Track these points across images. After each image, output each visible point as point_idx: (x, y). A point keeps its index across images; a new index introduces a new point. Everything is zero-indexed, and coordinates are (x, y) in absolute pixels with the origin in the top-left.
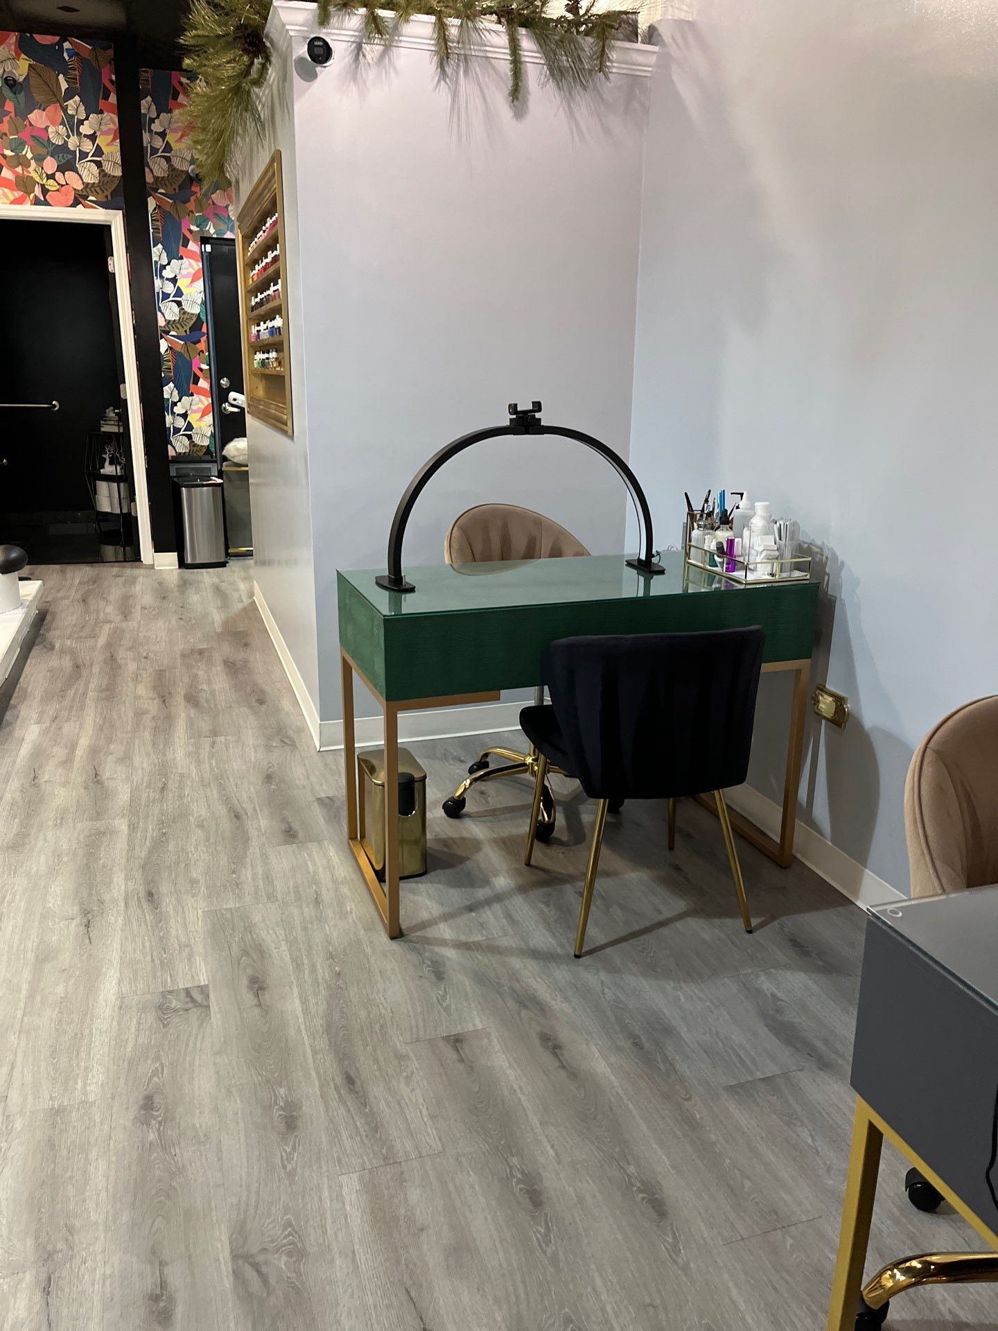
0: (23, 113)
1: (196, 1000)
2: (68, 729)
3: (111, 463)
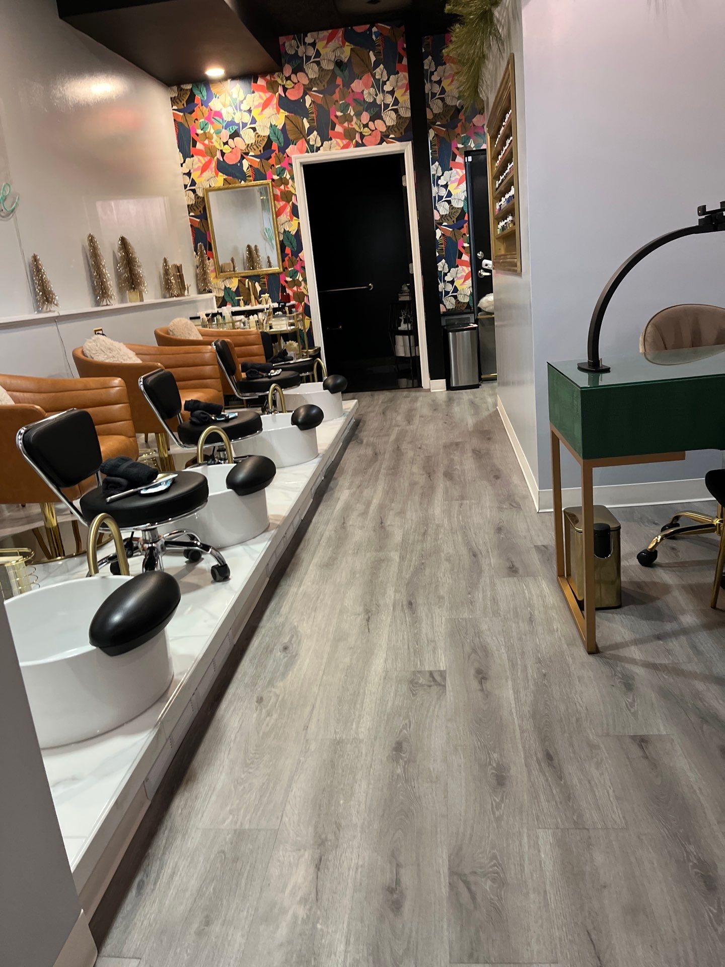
0: (347, 84)
1: (436, 680)
2: (367, 493)
3: (405, 323)
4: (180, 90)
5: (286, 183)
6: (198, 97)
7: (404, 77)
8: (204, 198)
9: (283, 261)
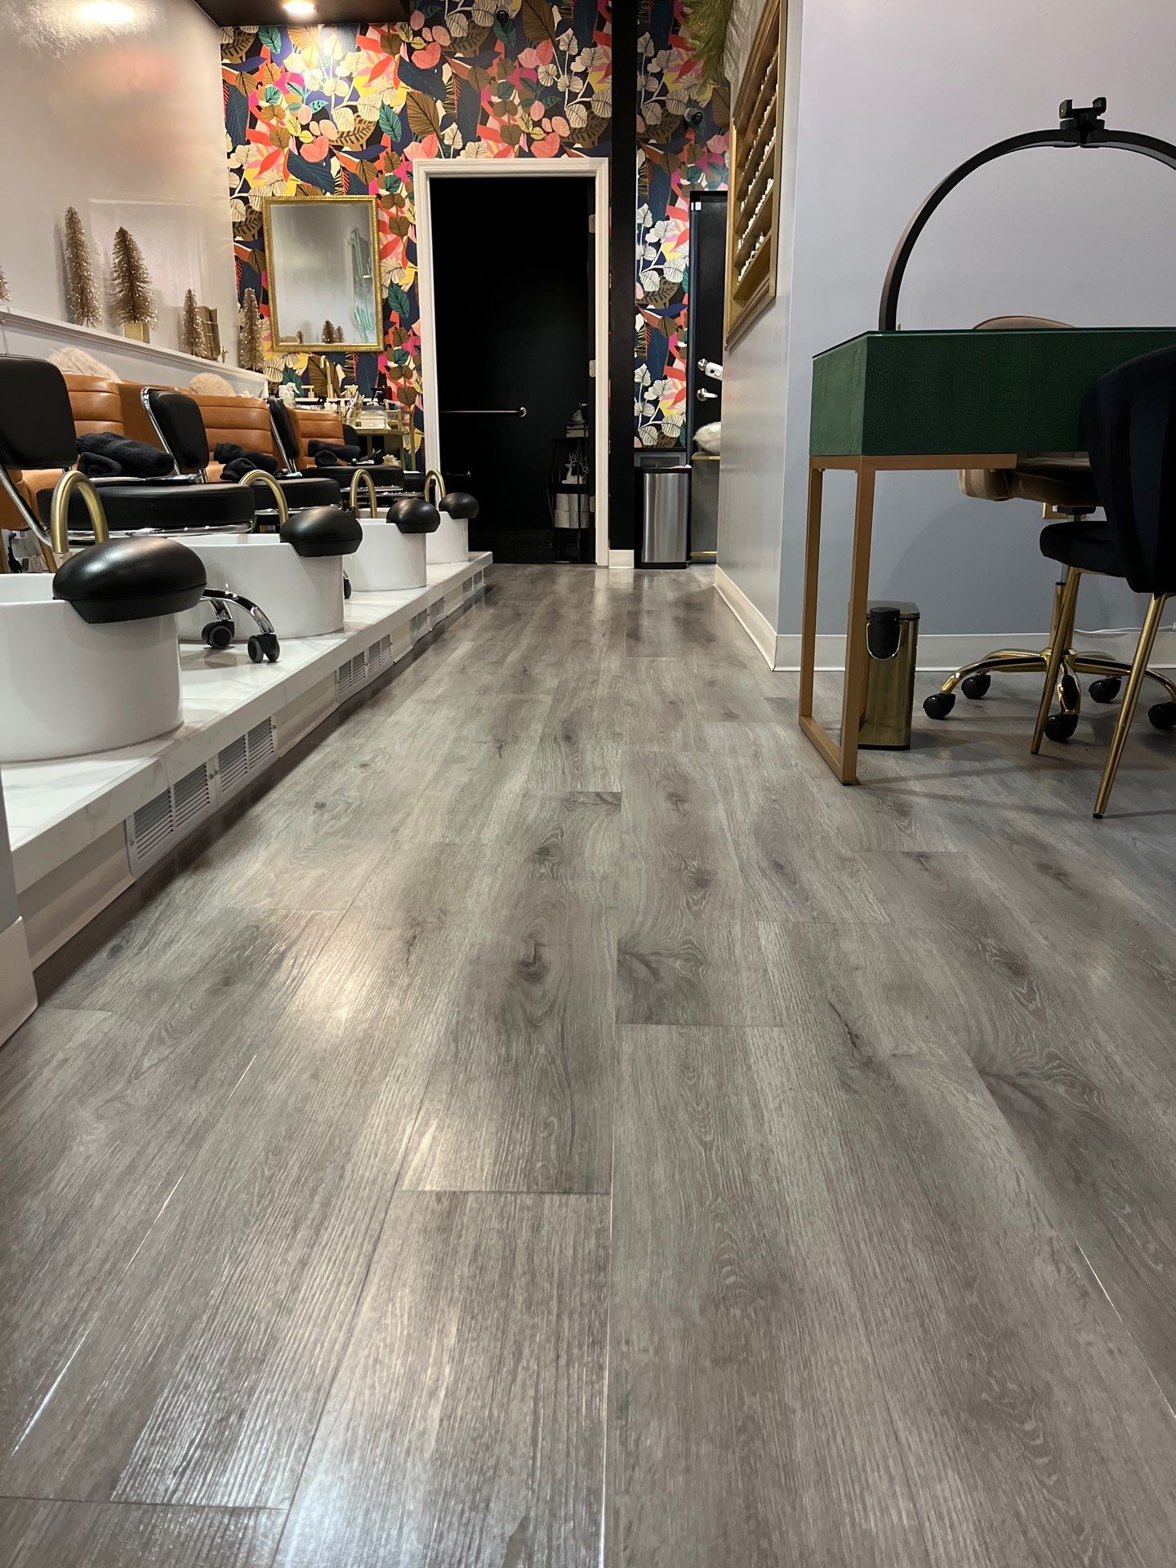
0: (512, 53)
1: (606, 800)
2: (501, 645)
4: (239, 33)
5: (400, 204)
6: (267, 48)
7: (605, 53)
8: (261, 213)
9: (386, 333)
